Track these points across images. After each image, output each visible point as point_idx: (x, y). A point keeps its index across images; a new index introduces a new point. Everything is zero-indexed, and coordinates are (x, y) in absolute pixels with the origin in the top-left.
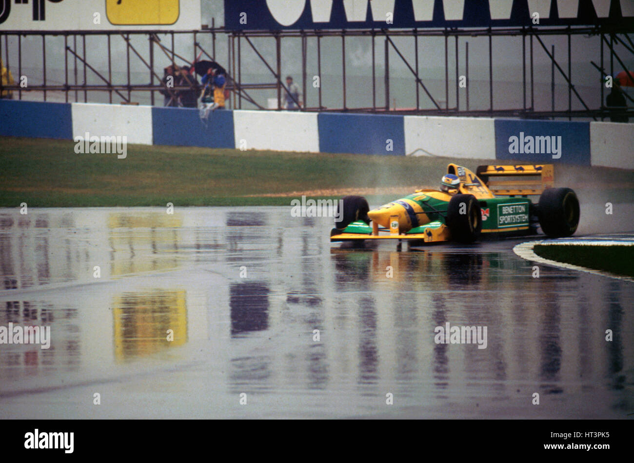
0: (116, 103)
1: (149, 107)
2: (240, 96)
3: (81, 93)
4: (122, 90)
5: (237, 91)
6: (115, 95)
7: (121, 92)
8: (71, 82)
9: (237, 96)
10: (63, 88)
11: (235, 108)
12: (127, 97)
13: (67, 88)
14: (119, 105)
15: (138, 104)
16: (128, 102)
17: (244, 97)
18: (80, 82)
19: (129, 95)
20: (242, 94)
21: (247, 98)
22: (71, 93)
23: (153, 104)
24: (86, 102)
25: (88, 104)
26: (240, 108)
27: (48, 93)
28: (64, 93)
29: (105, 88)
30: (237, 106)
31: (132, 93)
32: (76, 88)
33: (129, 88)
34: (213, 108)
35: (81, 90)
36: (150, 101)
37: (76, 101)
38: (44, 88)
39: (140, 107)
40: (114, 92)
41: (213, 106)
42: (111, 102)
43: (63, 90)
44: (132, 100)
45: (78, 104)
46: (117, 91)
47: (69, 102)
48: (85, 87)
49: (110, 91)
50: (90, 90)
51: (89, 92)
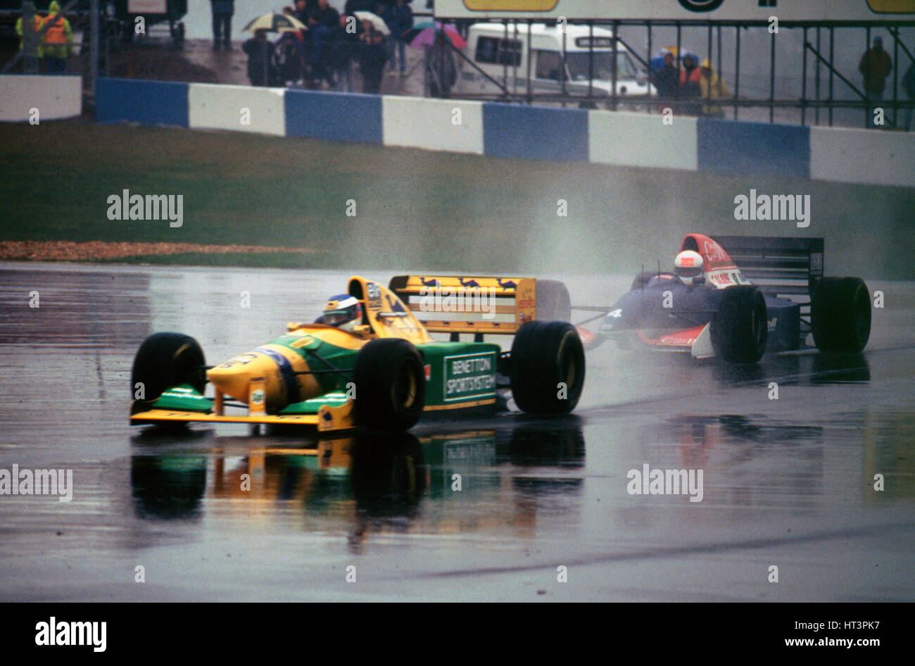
3: (824, 112)
4: (885, 108)
8: (811, 95)
10: (799, 103)
12: (891, 119)
13: (803, 104)
14: (879, 131)
16: (893, 126)
18: (824, 95)
19: (895, 116)
22: (810, 111)
24: (831, 124)
25: (835, 128)
27: (777, 111)
28: (800, 110)
29: (860, 105)
32: (817, 104)
33: (896, 105)
35: (823, 106)
37: (817, 123)
38: (771, 103)
43: (798, 106)
45: (820, 128)
47: (807, 124)
48: (830, 103)
50: (838, 106)
51: (836, 111)
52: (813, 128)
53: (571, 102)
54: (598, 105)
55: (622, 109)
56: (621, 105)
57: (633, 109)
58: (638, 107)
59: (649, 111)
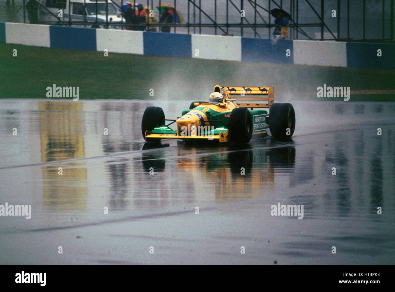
0: (219, 34)
1: (240, 37)
2: (297, 31)
3: (197, 29)
4: (223, 27)
5: (295, 28)
6: (218, 30)
7: (223, 28)
9: (295, 31)
10: (187, 25)
11: (294, 39)
12: (226, 31)
13: (188, 25)
14: (221, 36)
15: (232, 35)
16: (226, 34)
17: (300, 32)
19: (227, 30)
20: (299, 29)
21: (302, 32)
22: (191, 28)
23: (242, 35)
25: (202, 35)
26: (297, 39)
28: (187, 28)
29: (212, 25)
30: (295, 37)
31: (230, 28)
32: (195, 25)
33: (228, 25)
34: (280, 39)
35: (197, 26)
36: (240, 34)
37: (194, 33)
39: (234, 37)
40: (218, 28)
41: (280, 37)
42: (216, 34)
43: (186, 27)
44: (229, 33)
45: (195, 35)
46: (220, 27)
47: (190, 33)
48: (200, 25)
49: (216, 27)
50: (203, 26)
51: (202, 28)
52: (193, 35)
53: (89, 25)
54: (100, 26)
55: (111, 28)
56: (110, 26)
57: (115, 28)
58: (117, 27)
59: (122, 29)
